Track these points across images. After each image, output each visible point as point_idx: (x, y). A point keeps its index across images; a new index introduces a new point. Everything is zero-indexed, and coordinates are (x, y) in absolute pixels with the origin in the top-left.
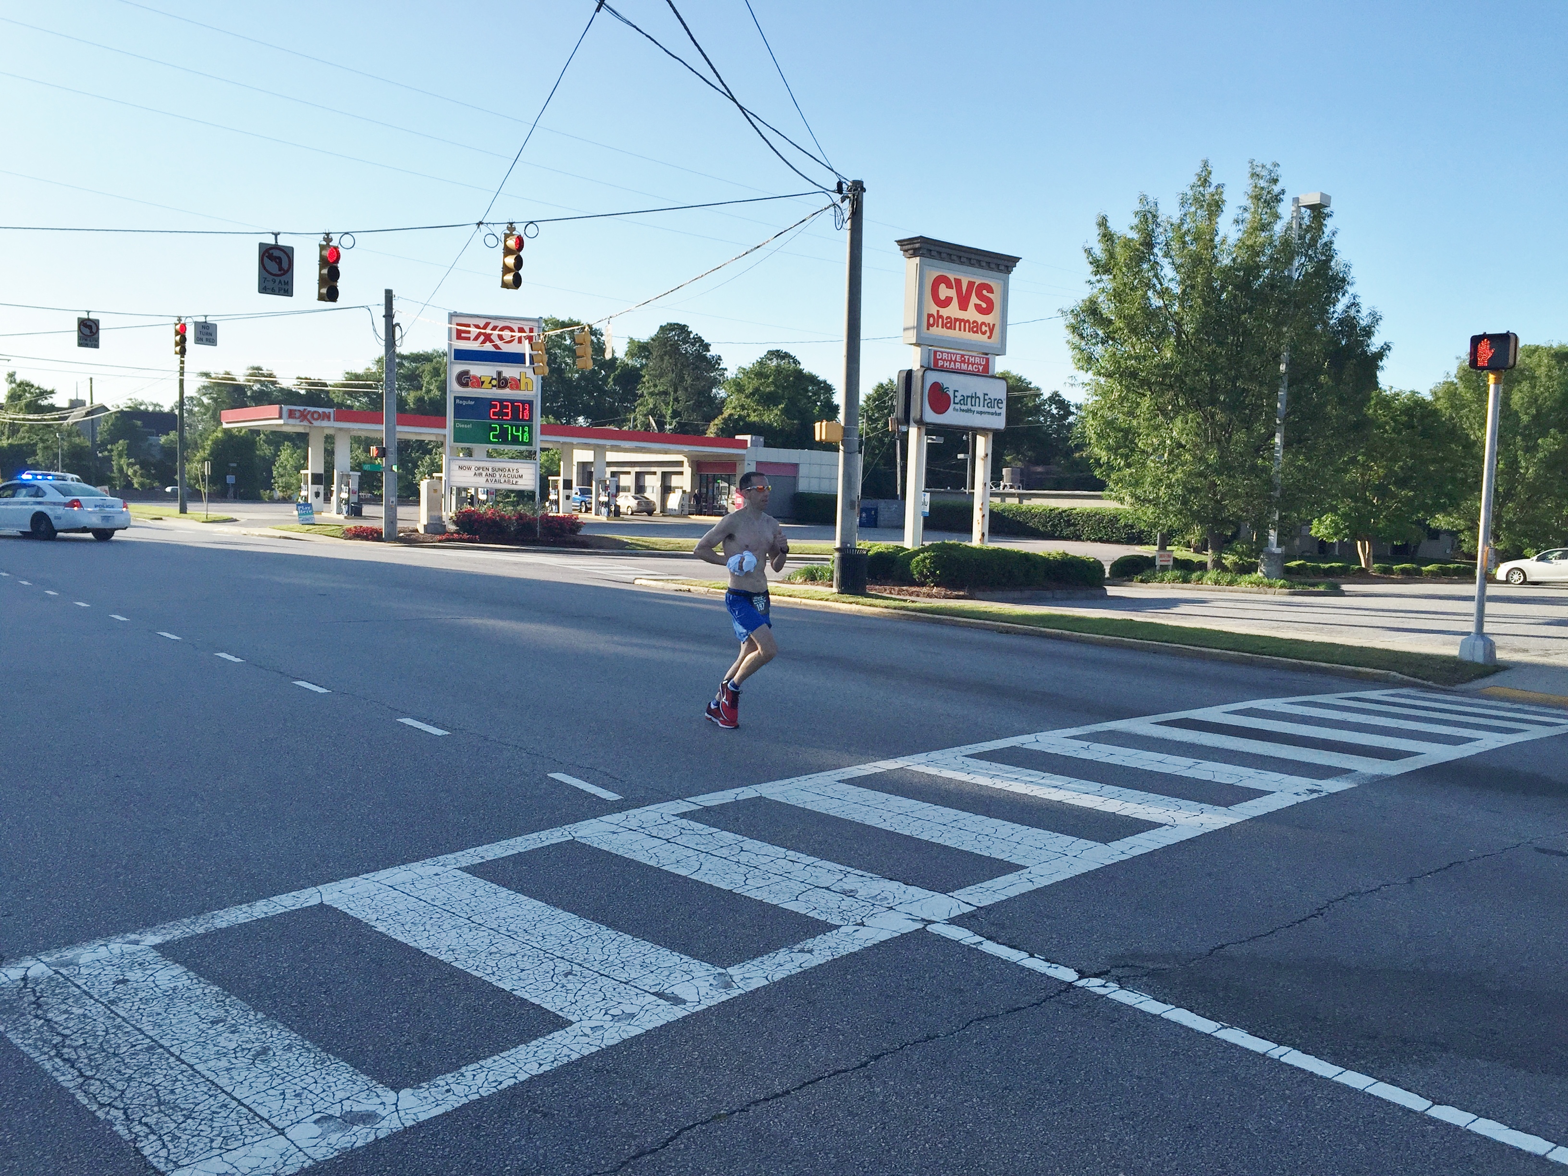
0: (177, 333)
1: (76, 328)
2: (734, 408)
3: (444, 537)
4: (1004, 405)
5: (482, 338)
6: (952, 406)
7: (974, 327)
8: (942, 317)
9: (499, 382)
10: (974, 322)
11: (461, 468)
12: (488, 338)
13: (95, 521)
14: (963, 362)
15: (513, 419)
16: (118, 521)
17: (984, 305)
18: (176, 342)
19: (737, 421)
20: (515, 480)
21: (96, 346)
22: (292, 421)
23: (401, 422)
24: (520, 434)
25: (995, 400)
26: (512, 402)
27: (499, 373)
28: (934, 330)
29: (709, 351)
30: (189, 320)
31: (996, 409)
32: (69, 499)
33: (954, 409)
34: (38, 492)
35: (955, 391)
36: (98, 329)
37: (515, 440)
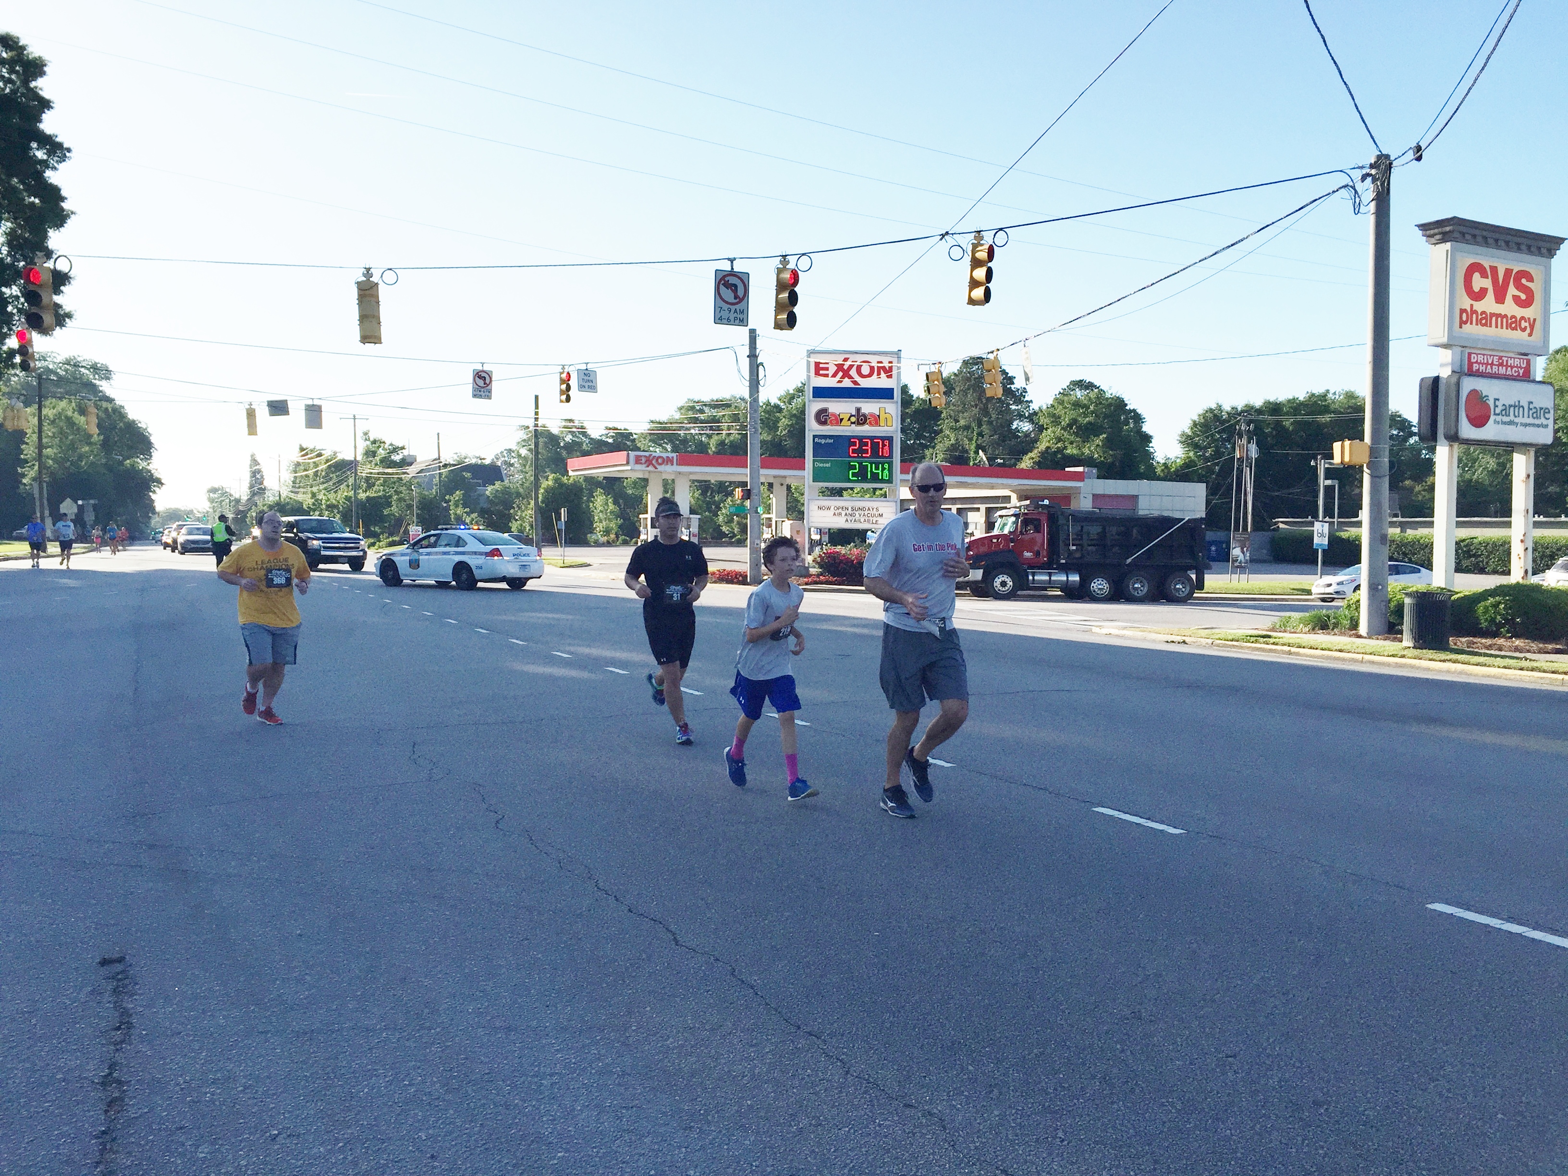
0: (562, 381)
1: (471, 380)
2: (1049, 442)
3: (810, 580)
4: (1551, 416)
5: (841, 374)
6: (1492, 418)
7: (1511, 323)
8: (1476, 312)
9: (858, 419)
10: (1513, 317)
11: (820, 508)
12: (847, 374)
13: (513, 570)
14: (1501, 364)
15: (872, 456)
16: (533, 570)
17: (1523, 297)
18: (561, 390)
19: (1055, 453)
20: (875, 519)
21: (489, 397)
22: (638, 467)
23: (764, 465)
24: (880, 471)
25: (1541, 409)
26: (872, 438)
27: (858, 410)
28: (1467, 328)
29: (1013, 383)
30: (572, 368)
31: (1543, 421)
32: (489, 548)
33: (1496, 422)
34: (459, 542)
35: (1496, 400)
36: (491, 378)
37: (875, 478)
